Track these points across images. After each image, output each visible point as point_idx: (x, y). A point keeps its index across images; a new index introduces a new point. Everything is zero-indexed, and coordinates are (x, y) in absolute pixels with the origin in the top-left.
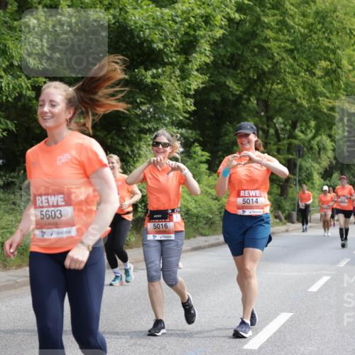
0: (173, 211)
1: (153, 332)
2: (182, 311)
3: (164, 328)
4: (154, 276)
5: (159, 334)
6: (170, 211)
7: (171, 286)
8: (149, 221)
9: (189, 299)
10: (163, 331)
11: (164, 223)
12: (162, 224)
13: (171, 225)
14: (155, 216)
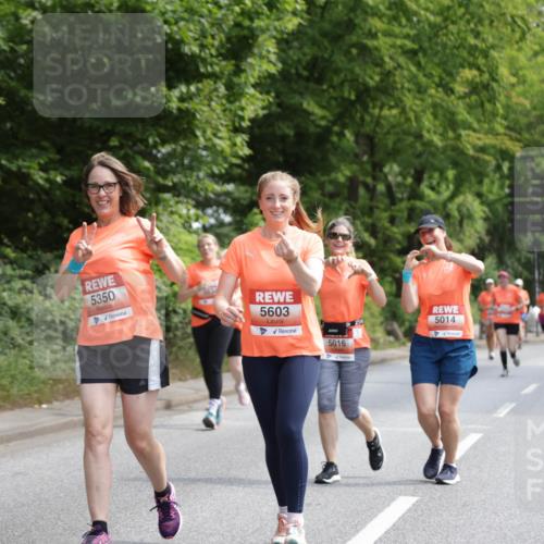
0: (353, 324)
1: (322, 478)
2: (366, 452)
4: (326, 406)
6: (348, 325)
7: (352, 419)
8: (324, 335)
9: (376, 438)
10: (335, 478)
11: (341, 340)
12: (338, 340)
13: (350, 342)
14: (330, 331)
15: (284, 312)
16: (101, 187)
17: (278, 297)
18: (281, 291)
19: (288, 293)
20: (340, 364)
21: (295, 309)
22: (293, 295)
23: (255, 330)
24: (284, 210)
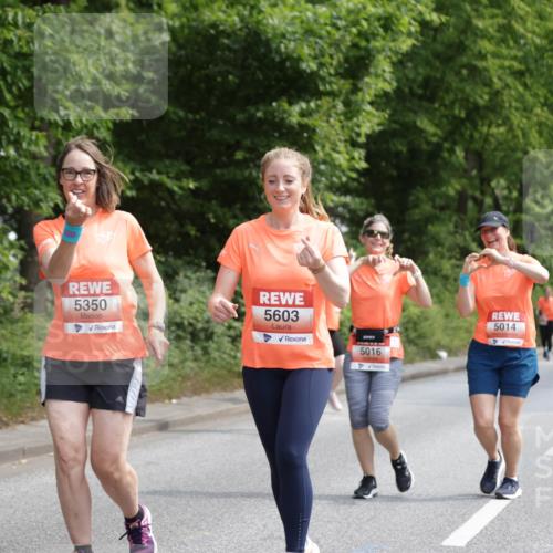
0: (391, 331)
1: (360, 494)
3: (375, 487)
5: (370, 496)
6: (386, 331)
8: (355, 343)
11: (376, 348)
12: (373, 348)
13: (386, 351)
14: (365, 337)
15: (292, 316)
16: (77, 173)
17: (287, 298)
18: (290, 292)
19: (298, 295)
20: (371, 374)
21: (305, 314)
22: (304, 297)
23: (258, 337)
24: (290, 194)
